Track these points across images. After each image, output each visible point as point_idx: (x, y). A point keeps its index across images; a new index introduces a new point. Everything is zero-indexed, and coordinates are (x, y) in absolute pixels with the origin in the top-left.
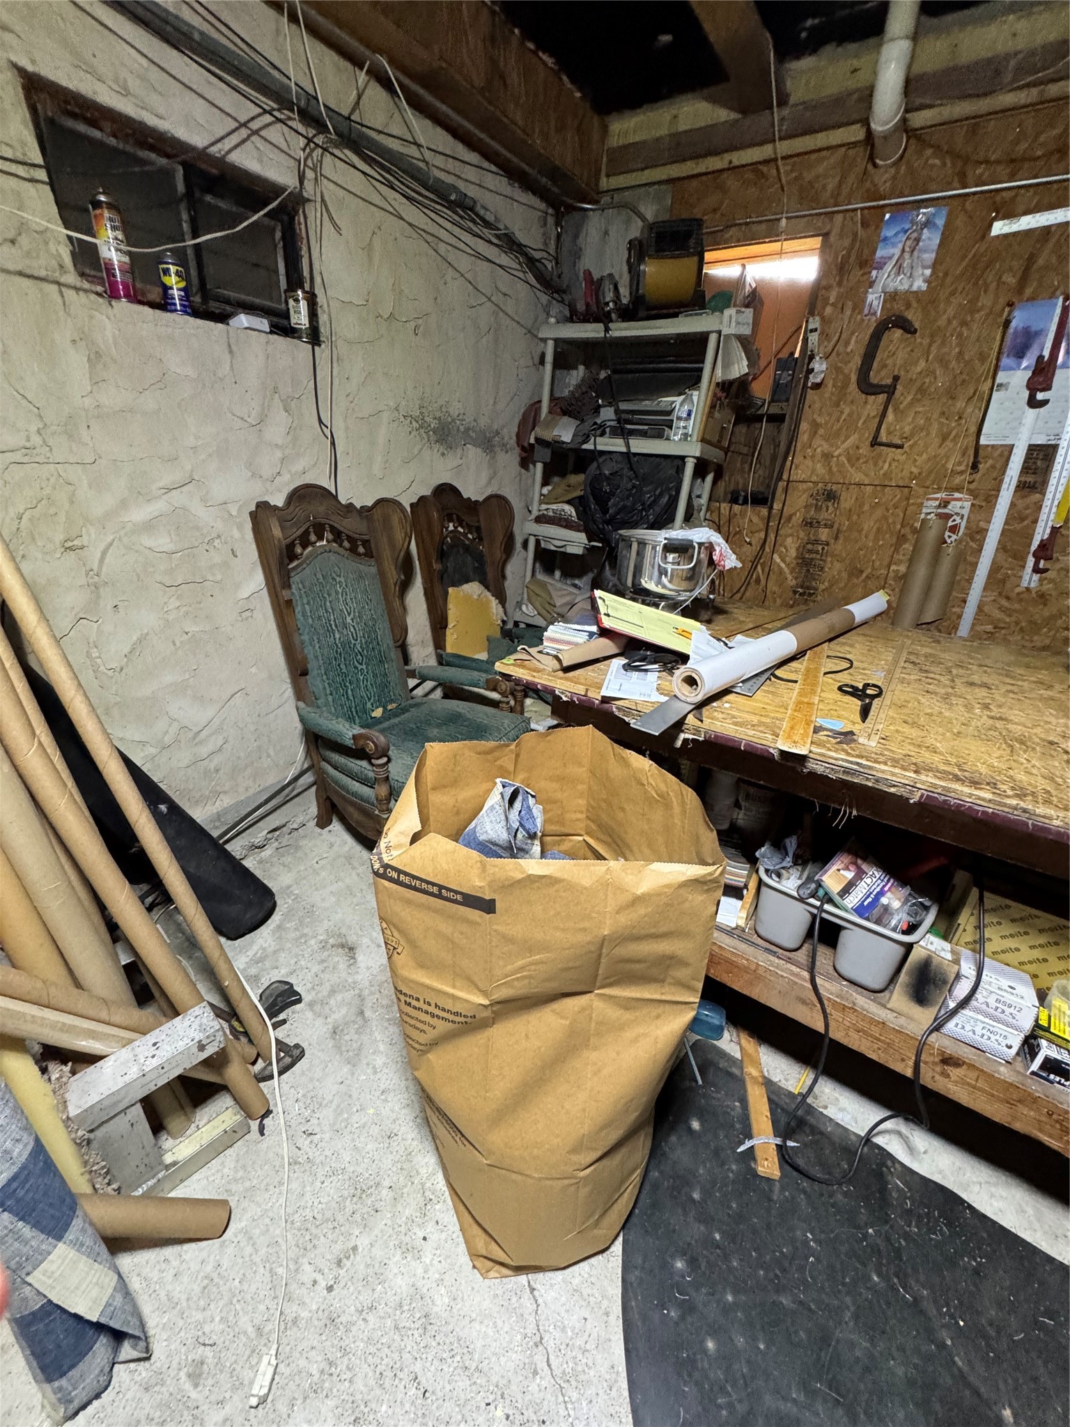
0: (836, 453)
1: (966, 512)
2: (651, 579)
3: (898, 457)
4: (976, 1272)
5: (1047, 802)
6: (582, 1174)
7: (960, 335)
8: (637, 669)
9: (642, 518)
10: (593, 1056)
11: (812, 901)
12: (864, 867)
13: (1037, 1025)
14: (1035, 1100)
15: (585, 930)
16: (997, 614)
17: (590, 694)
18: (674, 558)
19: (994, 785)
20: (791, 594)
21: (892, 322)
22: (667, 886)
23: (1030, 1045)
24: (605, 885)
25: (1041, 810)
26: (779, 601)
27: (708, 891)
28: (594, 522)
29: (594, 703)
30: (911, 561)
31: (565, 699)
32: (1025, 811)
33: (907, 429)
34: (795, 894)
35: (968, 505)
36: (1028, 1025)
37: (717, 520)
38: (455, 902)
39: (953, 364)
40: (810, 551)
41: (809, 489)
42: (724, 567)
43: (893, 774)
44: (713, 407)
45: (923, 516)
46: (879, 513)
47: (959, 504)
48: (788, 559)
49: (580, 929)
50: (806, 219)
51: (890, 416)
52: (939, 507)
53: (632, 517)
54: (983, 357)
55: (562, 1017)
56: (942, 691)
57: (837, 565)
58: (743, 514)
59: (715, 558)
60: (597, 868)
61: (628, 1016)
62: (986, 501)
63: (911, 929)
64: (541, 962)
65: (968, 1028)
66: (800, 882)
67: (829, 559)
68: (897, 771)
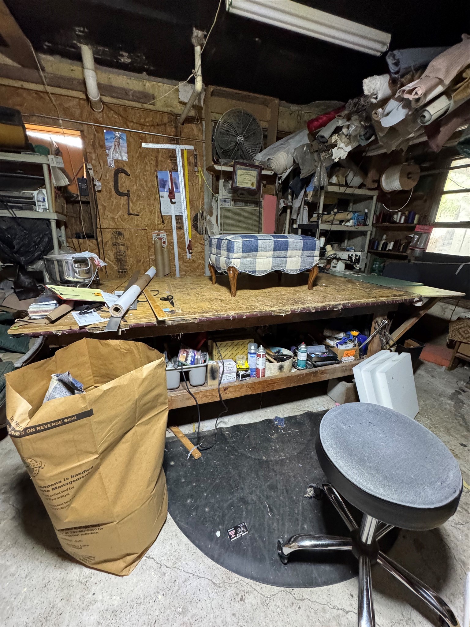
0: (116, 217)
1: (166, 237)
2: (69, 275)
3: (139, 219)
4: (248, 437)
5: (222, 311)
6: (153, 493)
7: (144, 178)
8: (85, 313)
9: (36, 249)
10: (143, 448)
11: (179, 368)
12: (188, 350)
13: (238, 369)
14: (243, 385)
15: (130, 401)
16: (185, 268)
17: (73, 328)
18: (78, 265)
19: (211, 311)
20: (118, 273)
21: (120, 170)
22: (151, 371)
23: (238, 375)
24: (132, 381)
25: (222, 313)
26: (113, 277)
27: (162, 367)
28: (6, 253)
29: (76, 331)
30: (155, 254)
31: (60, 334)
32: (219, 315)
33: (139, 209)
34: (173, 368)
35: (165, 234)
36: (235, 370)
37: (73, 247)
38: (73, 421)
39: (145, 188)
40: (119, 255)
41: (111, 231)
42: (100, 266)
43: (190, 317)
44: (56, 197)
45: (153, 239)
46: (139, 240)
47: (163, 234)
48: (111, 259)
49: (128, 401)
50: (70, 123)
51: (131, 205)
52: (157, 236)
53: (30, 249)
54: (154, 187)
55: (128, 442)
56: (186, 293)
57: (131, 259)
58: (85, 243)
59: (96, 263)
60: (128, 376)
61: (149, 426)
62: (170, 233)
63: (205, 361)
64: (117, 423)
65: (226, 379)
66: (173, 365)
67: (127, 257)
68: (190, 316)
